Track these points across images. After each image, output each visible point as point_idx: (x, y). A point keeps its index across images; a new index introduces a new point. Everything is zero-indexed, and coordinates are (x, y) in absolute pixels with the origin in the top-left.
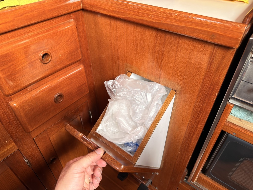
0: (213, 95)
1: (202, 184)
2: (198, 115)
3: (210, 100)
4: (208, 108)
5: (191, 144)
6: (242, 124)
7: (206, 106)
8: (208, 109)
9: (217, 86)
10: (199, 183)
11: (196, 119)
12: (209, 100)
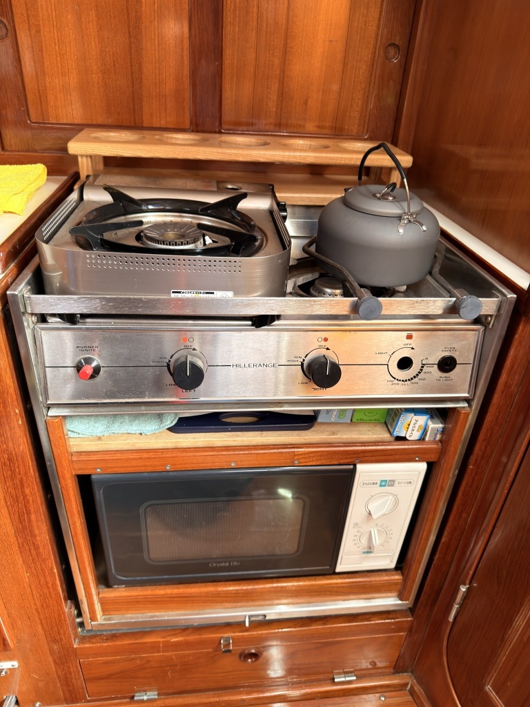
0: (10, 414)
1: (116, 612)
2: (11, 468)
3: (14, 428)
4: (19, 445)
5: (38, 538)
6: (105, 444)
7: (13, 443)
8: (21, 448)
9: (7, 394)
10: (110, 615)
11: (12, 479)
12: (10, 429)
